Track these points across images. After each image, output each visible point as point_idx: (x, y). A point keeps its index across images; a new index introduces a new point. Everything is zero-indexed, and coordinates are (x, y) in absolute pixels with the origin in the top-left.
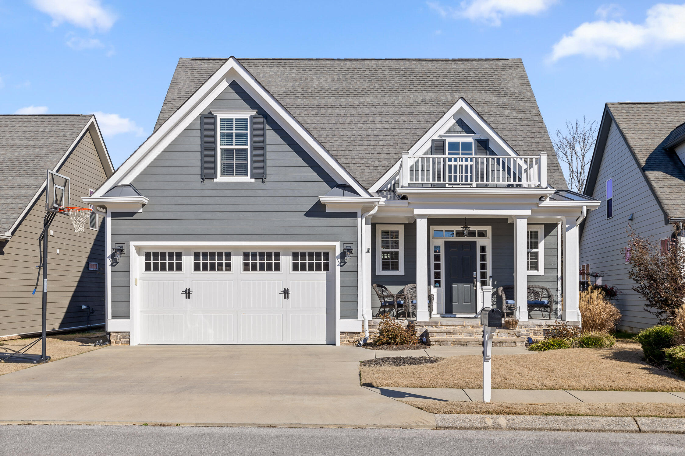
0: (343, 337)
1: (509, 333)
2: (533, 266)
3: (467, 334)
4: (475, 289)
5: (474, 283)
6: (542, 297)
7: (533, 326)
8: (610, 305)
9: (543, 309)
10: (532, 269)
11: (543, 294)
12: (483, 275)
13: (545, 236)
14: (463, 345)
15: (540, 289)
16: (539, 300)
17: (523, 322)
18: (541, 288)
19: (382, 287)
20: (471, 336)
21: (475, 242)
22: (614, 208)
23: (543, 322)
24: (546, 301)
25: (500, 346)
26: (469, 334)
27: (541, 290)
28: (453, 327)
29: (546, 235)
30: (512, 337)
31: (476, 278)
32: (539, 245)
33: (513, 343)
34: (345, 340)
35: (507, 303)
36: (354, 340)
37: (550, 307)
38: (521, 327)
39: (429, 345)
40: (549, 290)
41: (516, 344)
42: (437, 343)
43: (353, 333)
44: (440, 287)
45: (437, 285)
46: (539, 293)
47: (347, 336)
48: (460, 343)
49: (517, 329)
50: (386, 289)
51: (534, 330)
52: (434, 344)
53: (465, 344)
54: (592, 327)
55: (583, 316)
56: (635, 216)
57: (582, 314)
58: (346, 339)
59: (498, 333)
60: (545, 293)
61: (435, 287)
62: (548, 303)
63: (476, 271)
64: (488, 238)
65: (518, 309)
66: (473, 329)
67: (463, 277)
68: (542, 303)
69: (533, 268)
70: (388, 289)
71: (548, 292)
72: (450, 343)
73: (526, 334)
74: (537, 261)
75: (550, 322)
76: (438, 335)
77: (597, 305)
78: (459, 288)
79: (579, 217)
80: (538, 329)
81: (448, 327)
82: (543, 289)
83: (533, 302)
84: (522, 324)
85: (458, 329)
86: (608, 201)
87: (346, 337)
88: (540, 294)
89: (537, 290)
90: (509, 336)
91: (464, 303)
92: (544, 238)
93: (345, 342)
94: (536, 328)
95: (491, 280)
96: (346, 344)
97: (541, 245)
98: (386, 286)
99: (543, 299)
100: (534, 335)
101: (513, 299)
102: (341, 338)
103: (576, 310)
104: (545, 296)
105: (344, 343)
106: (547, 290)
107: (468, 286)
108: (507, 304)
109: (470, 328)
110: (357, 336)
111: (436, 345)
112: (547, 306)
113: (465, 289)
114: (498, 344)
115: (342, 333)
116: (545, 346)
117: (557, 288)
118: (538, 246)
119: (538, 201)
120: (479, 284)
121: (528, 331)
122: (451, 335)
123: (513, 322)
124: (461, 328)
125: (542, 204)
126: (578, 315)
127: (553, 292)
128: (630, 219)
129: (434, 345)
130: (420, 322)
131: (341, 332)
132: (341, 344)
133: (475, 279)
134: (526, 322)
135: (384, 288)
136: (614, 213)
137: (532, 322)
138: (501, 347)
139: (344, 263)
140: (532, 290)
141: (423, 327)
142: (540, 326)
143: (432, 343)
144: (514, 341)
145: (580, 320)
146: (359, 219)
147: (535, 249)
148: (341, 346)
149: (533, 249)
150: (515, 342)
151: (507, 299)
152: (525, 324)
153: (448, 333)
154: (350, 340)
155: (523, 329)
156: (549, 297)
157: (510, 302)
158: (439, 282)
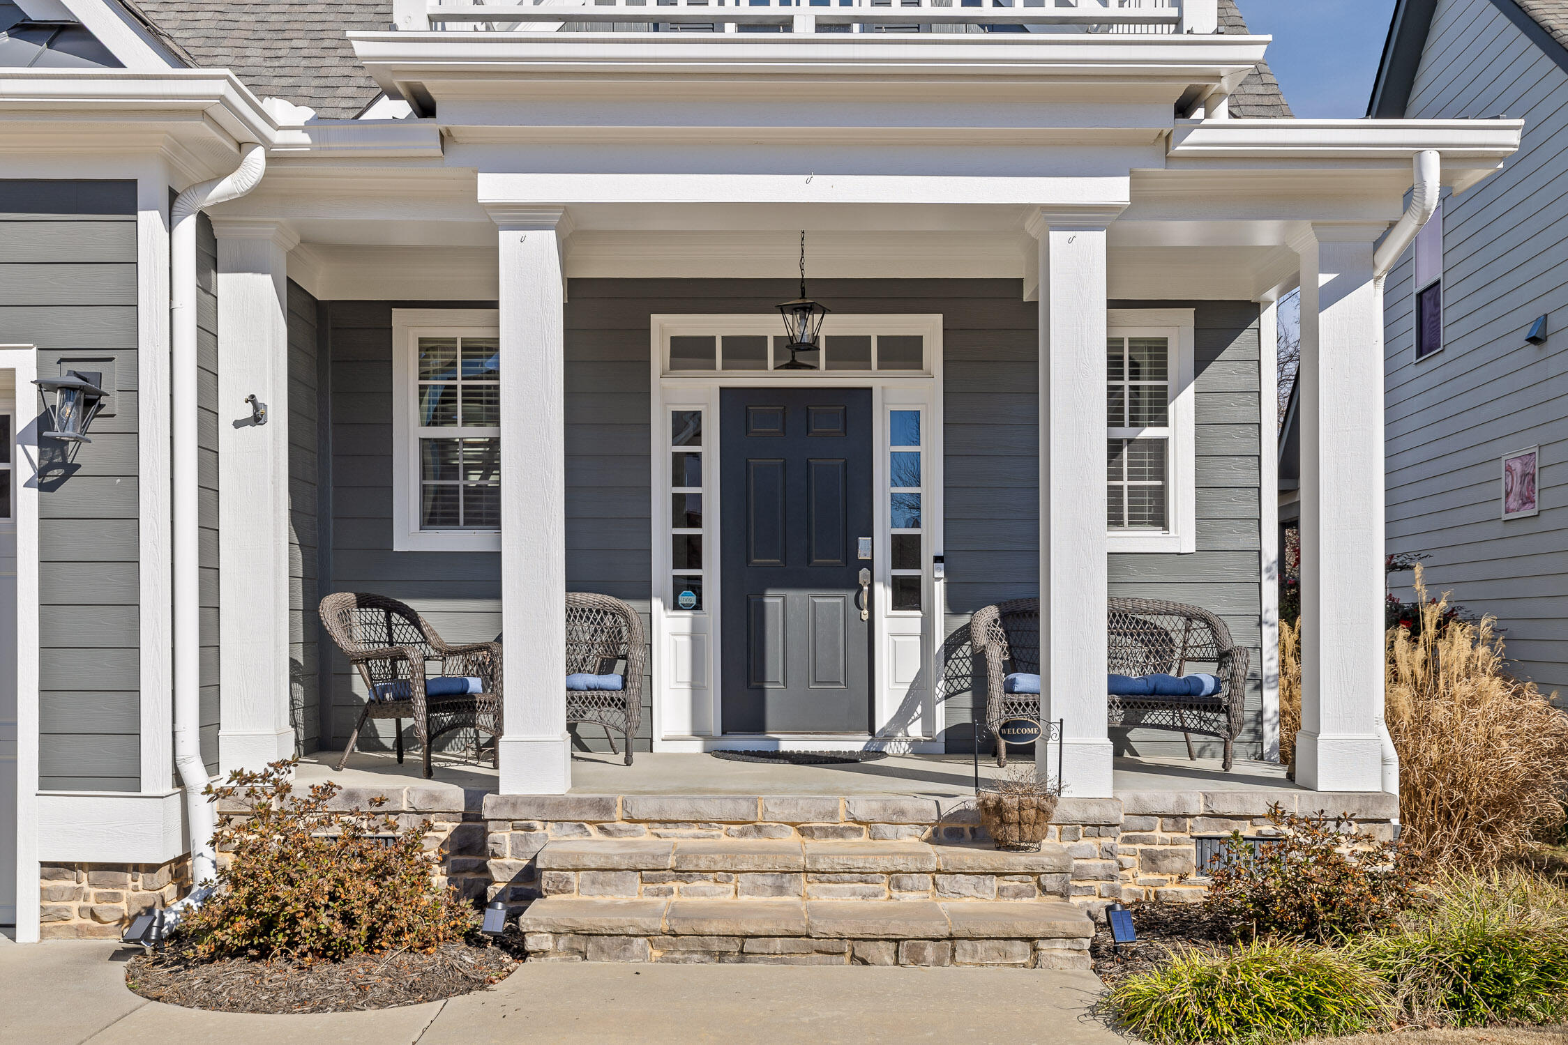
0: (62, 891)
1: (999, 875)
2: (1142, 509)
3: (760, 879)
4: (865, 617)
5: (861, 589)
6: (1184, 659)
7: (1140, 822)
8: (1539, 702)
9: (1192, 722)
10: (1136, 521)
11: (1191, 642)
12: (906, 551)
13: (1201, 364)
14: (722, 956)
15: (1175, 618)
16: (1173, 673)
17: (1086, 802)
18: (1181, 614)
19: (391, 607)
20: (780, 890)
21: (865, 394)
22: (1446, 317)
23: (1193, 795)
24: (1206, 675)
25: (939, 962)
26: (769, 880)
27: (1181, 625)
28: (695, 830)
29: (1202, 361)
30: (1018, 894)
31: (869, 564)
32: (1171, 407)
33: (1020, 948)
34: (75, 905)
35: (1009, 688)
36: (123, 905)
37: (1227, 711)
38: (1071, 828)
39: (521, 954)
40: (1219, 626)
41: (1035, 950)
42: (563, 942)
43: (121, 868)
44: (698, 606)
45: (688, 598)
46: (1173, 635)
47: (85, 884)
48: (703, 944)
49: (1052, 842)
50: (413, 619)
51: (1144, 841)
52: (548, 945)
53: (733, 947)
54: (1449, 815)
55: (1409, 761)
56: (1554, 323)
57: (1400, 748)
58: (81, 903)
59: (939, 871)
60: (1201, 635)
61: (677, 607)
62: (1218, 688)
63: (869, 533)
64: (930, 375)
65: (1055, 730)
66: (807, 840)
67: (809, 561)
68: (1186, 688)
69: (1142, 517)
70: (425, 618)
71: (1213, 632)
72: (641, 941)
73: (1100, 872)
74: (1159, 483)
75: (1230, 797)
76: (593, 882)
77: (1473, 702)
78: (791, 616)
79: (1392, 225)
80: (1168, 836)
81: (672, 830)
82: (1189, 619)
83: (1142, 686)
84: (1077, 815)
85: (725, 840)
86: (1420, 296)
87: (77, 894)
88: (1178, 641)
89: (1164, 622)
90: (1001, 891)
91: (816, 682)
92: (1196, 377)
93: (76, 921)
94: (1158, 833)
95: (941, 575)
96: (79, 931)
97: (1183, 407)
98: (413, 604)
99: (1189, 670)
100: (1147, 871)
101: (1033, 666)
102: (45, 894)
103: (1372, 736)
104: (1199, 653)
105: (69, 927)
106: (1209, 624)
107: (831, 601)
108: (1012, 692)
109: (791, 838)
110: (140, 884)
111: (556, 952)
112: (1212, 704)
113: (819, 619)
114: (930, 950)
115: (52, 869)
116: (1215, 1011)
117: (1260, 617)
118: (1166, 410)
119: (1165, 119)
120: (884, 595)
121: (1110, 853)
122: (670, 884)
123: (1020, 809)
124: (743, 834)
125: (1189, 139)
126: (1384, 761)
127: (1237, 637)
128: (1534, 340)
129: (544, 953)
130: (513, 802)
131: (43, 864)
132: (43, 933)
133: (864, 572)
134: (1099, 801)
135: (402, 614)
136: (1446, 336)
137: (1137, 799)
138: (949, 969)
139: (61, 472)
140: (1137, 622)
141: (530, 828)
142: (1177, 819)
143: (531, 943)
144: (1026, 932)
145: (1394, 788)
146: (150, 221)
147: (1150, 425)
148: (50, 942)
149: (1143, 426)
150: (1030, 939)
151: (1011, 666)
152: (1095, 813)
153: (652, 873)
154: (102, 908)
155: (1084, 842)
156: (1224, 657)
157: (1024, 681)
158: (694, 585)
